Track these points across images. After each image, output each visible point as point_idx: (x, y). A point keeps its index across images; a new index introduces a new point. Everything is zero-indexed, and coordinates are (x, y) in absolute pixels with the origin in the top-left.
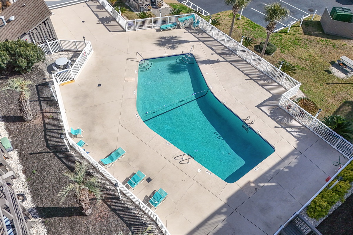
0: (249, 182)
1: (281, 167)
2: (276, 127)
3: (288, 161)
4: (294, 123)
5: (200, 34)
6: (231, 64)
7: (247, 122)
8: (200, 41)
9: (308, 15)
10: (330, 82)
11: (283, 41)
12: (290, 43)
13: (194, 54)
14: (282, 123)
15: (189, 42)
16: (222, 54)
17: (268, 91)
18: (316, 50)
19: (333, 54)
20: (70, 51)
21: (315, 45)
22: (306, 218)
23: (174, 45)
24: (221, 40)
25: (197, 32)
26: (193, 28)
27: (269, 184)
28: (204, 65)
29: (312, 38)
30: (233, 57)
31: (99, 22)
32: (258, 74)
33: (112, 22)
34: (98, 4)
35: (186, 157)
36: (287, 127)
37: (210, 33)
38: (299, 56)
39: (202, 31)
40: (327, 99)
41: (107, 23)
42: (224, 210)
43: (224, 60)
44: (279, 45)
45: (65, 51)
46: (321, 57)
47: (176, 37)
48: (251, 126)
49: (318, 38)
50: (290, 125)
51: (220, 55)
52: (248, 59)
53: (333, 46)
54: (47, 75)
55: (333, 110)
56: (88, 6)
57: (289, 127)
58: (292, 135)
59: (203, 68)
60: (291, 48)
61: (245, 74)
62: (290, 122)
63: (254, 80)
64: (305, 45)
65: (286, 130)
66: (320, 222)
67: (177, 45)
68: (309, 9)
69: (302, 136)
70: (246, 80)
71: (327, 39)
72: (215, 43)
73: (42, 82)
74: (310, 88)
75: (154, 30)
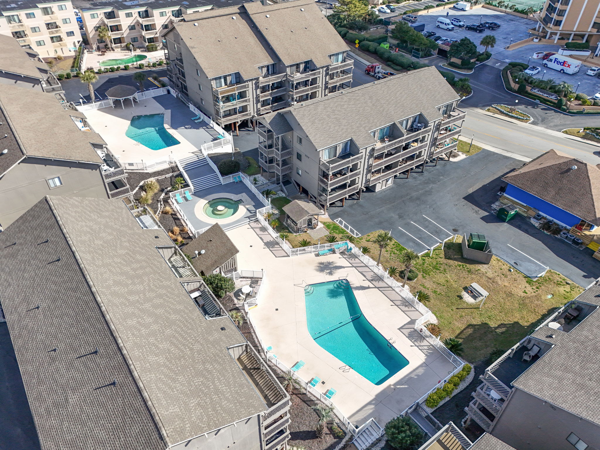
0: (390, 385)
1: (413, 375)
2: (411, 346)
3: (417, 371)
4: (425, 343)
5: (353, 259)
6: (380, 290)
7: (390, 342)
8: (353, 266)
9: (452, 235)
10: (459, 307)
11: (426, 265)
12: (431, 268)
13: (349, 280)
14: (416, 343)
15: (344, 267)
16: (372, 280)
17: (408, 316)
18: (453, 275)
19: (467, 279)
20: (248, 278)
21: (453, 270)
22: (425, 407)
23: (331, 271)
24: (371, 266)
25: (350, 258)
26: (346, 253)
27: (404, 386)
28: (357, 291)
29: (451, 262)
30: (381, 284)
31: (265, 247)
32: (400, 300)
33: (276, 246)
34: (260, 226)
35: (348, 367)
36: (419, 346)
37: (362, 258)
38: (438, 282)
39: (355, 256)
40: (455, 322)
41: (272, 248)
42: (374, 402)
43: (374, 286)
44: (421, 270)
45: (244, 278)
46: (457, 283)
47: (332, 262)
48: (394, 345)
49: (457, 263)
50: (422, 344)
51: (370, 281)
52: (393, 285)
53: (468, 271)
54: (236, 301)
55: (458, 332)
56: (252, 228)
57: (421, 346)
58: (423, 352)
59: (356, 293)
60: (432, 273)
61: (391, 300)
62: (423, 342)
63: (397, 306)
64: (445, 270)
65: (419, 348)
66: (434, 410)
67: (334, 271)
68: (454, 228)
69: (429, 353)
70: (392, 305)
71: (464, 264)
72: (366, 269)
73: (233, 307)
74: (442, 312)
75: (313, 254)
